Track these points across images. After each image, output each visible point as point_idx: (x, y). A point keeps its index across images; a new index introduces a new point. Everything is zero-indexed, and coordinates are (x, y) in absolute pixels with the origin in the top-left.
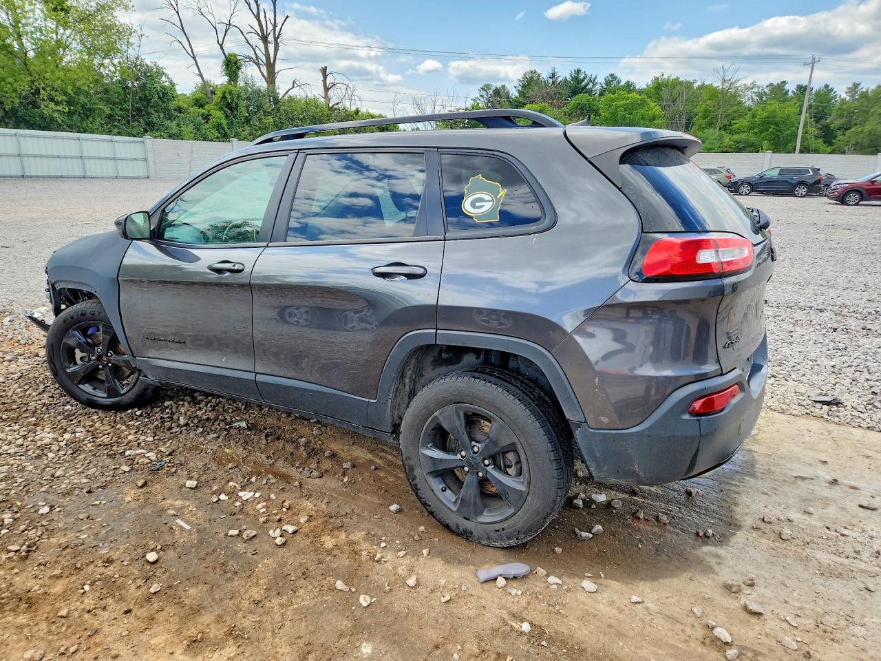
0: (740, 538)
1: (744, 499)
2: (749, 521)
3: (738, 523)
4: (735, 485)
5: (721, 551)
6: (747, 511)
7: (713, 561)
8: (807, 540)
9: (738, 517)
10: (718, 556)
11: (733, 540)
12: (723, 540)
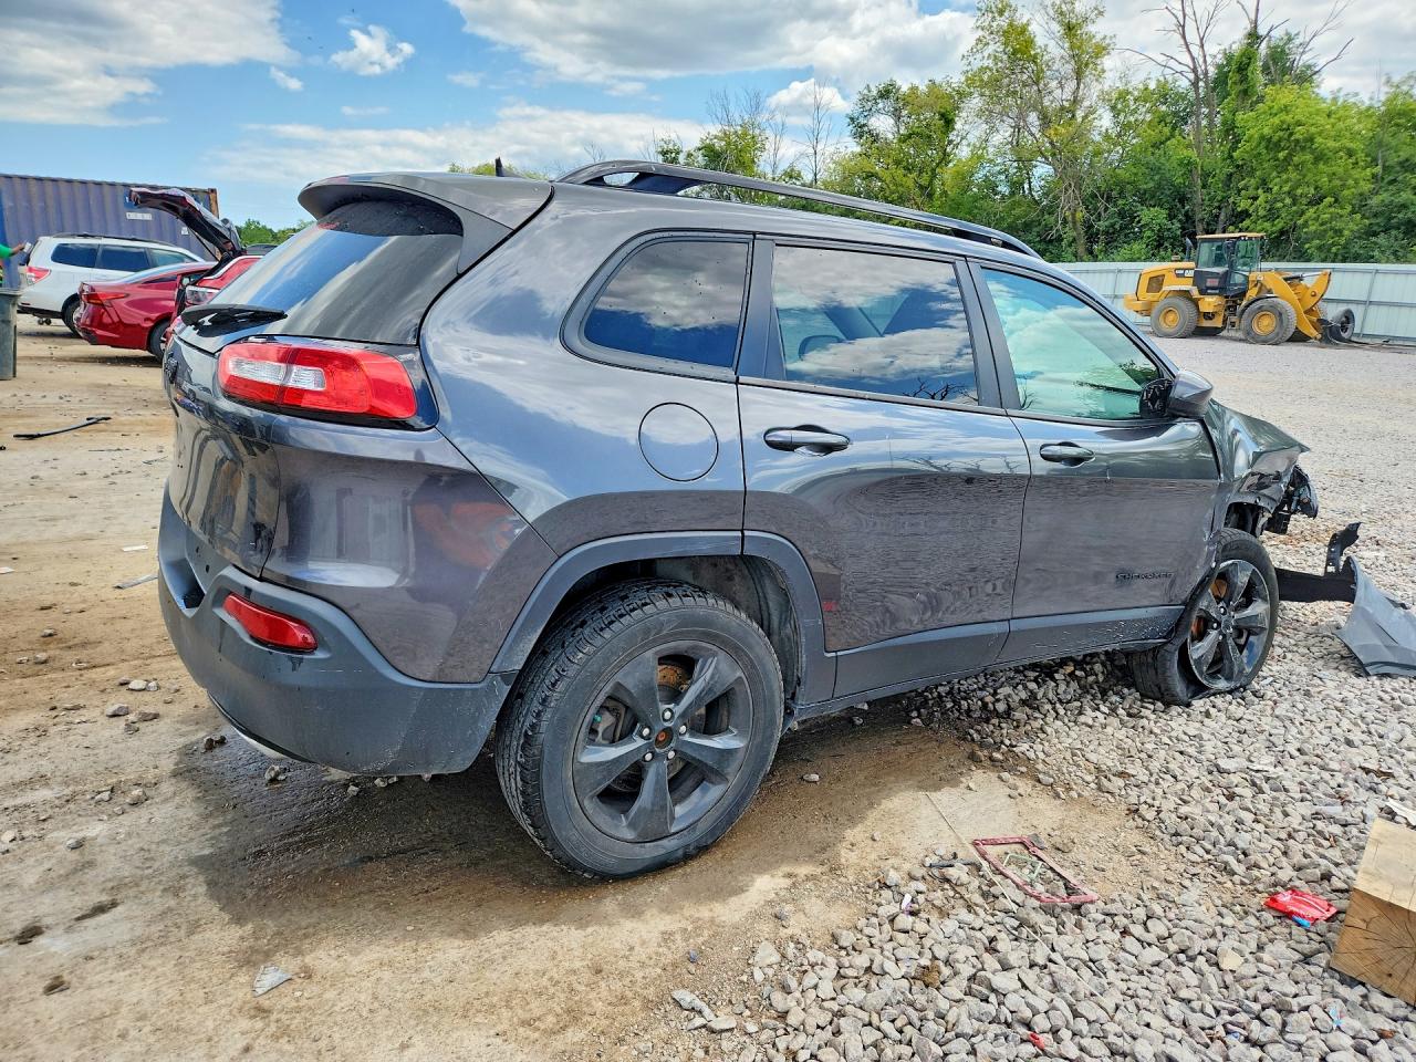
0: (168, 764)
1: (190, 813)
2: (167, 788)
3: (179, 778)
4: (219, 826)
5: (182, 741)
6: (177, 800)
7: (184, 728)
8: (72, 806)
9: (184, 785)
10: (181, 735)
11: (175, 757)
12: (187, 751)
